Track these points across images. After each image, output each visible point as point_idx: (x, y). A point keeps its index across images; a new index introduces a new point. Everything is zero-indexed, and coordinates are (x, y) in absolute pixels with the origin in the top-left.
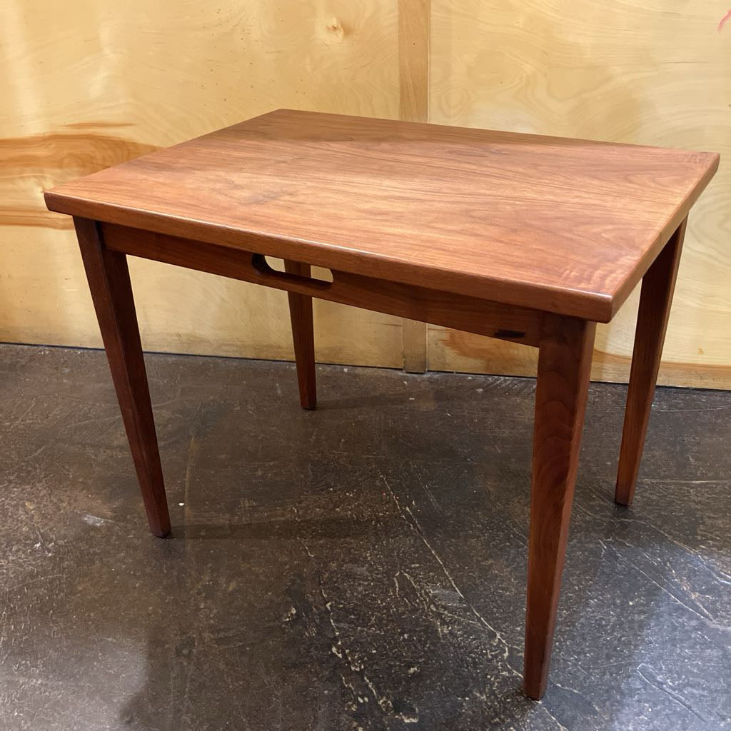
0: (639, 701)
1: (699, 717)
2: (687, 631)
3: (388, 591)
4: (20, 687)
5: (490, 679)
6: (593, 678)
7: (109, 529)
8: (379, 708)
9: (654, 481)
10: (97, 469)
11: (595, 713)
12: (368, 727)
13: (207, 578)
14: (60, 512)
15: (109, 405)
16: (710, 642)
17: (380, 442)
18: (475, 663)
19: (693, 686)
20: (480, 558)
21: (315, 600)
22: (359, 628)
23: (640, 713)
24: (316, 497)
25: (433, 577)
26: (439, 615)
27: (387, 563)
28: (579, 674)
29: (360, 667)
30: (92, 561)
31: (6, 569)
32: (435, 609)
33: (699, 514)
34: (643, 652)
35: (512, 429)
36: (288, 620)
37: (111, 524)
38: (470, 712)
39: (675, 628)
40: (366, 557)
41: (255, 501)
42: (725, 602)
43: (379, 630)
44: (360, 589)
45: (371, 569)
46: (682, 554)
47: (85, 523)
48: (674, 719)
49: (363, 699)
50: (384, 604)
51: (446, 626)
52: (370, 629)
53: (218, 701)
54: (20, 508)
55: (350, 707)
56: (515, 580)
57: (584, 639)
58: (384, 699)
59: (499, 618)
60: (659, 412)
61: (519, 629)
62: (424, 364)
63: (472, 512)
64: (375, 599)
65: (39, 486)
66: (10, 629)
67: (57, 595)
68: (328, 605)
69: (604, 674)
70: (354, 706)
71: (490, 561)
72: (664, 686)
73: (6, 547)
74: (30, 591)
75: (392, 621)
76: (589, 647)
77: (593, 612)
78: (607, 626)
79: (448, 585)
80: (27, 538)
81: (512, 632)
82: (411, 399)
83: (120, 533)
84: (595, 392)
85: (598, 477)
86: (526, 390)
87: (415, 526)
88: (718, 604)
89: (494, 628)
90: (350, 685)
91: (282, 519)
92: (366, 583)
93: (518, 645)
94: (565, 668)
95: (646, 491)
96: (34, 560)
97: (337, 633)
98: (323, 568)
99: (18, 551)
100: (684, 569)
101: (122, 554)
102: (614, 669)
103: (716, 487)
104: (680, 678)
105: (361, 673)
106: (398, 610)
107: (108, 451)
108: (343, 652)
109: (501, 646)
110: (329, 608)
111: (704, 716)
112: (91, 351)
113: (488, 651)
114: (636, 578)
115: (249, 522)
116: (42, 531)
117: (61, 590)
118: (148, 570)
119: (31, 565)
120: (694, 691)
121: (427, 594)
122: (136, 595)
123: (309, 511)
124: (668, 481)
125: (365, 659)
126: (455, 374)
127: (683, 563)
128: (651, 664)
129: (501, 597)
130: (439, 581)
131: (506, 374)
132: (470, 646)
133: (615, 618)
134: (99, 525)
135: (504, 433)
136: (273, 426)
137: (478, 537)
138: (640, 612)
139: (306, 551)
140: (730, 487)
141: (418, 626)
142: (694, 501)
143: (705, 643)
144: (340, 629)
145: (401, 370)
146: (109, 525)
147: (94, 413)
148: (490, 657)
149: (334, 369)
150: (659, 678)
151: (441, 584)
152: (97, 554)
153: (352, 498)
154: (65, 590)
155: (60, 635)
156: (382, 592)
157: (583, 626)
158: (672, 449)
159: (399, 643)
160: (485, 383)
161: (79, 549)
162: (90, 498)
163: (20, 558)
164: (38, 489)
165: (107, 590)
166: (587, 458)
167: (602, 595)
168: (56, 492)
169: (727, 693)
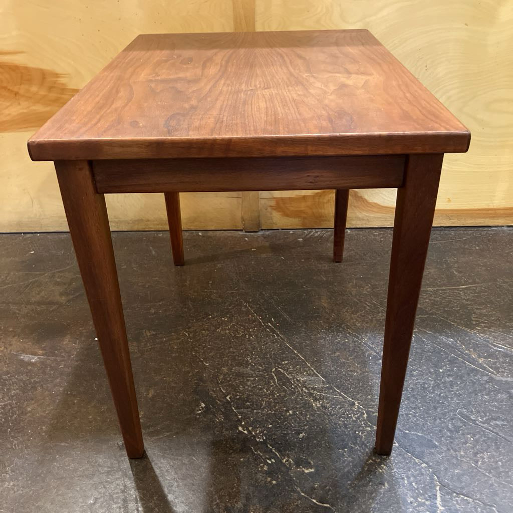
0: (463, 434)
1: (505, 439)
2: (482, 384)
3: (270, 383)
5: (358, 434)
6: (429, 423)
7: (42, 363)
8: (284, 465)
9: (435, 289)
10: (22, 320)
11: (436, 446)
12: (279, 480)
15: (21, 273)
16: (499, 389)
17: (238, 281)
19: (496, 420)
20: (330, 352)
21: (217, 396)
22: (255, 411)
23: (466, 443)
24: (200, 323)
25: (300, 368)
26: (311, 395)
27: (264, 363)
28: (418, 422)
29: (263, 438)
30: (34, 388)
33: (470, 307)
34: (457, 401)
36: (200, 412)
37: (44, 359)
38: (351, 459)
39: (474, 383)
40: (248, 361)
41: (154, 330)
42: (502, 362)
43: (270, 410)
44: (249, 383)
45: (253, 369)
46: (466, 334)
47: (22, 360)
48: (489, 443)
49: (270, 460)
50: (269, 392)
51: (318, 402)
52: (263, 411)
55: (262, 468)
56: (358, 364)
57: (416, 398)
58: (286, 458)
59: (354, 392)
61: (369, 397)
62: (259, 225)
63: (316, 322)
64: (261, 389)
67: (11, 417)
68: (228, 398)
69: (435, 420)
70: (265, 466)
71: (337, 354)
72: (477, 422)
75: (278, 403)
77: (417, 379)
78: (429, 387)
79: (312, 373)
81: (365, 400)
82: (253, 250)
83: (52, 365)
84: (380, 234)
86: (332, 237)
87: (278, 335)
88: (498, 364)
89: (352, 399)
90: (259, 452)
91: (179, 341)
92: (252, 379)
94: (408, 420)
95: (431, 296)
97: (240, 417)
98: (217, 372)
100: (470, 344)
101: (58, 380)
102: (441, 416)
103: (476, 289)
104: (486, 416)
105: (265, 442)
106: (280, 395)
107: (29, 307)
108: (247, 429)
109: (360, 410)
110: (229, 400)
111: (508, 438)
113: (352, 415)
114: (439, 353)
115: (153, 346)
117: (14, 413)
118: (82, 389)
120: (498, 422)
121: (298, 381)
122: (76, 409)
123: (197, 334)
124: (444, 288)
125: (265, 432)
126: (280, 230)
127: (468, 340)
128: (465, 409)
129: (351, 377)
130: (305, 371)
131: (316, 228)
132: (338, 413)
133: (433, 382)
134: (33, 361)
135: (325, 266)
136: (155, 277)
137: (325, 338)
138: (449, 376)
139: (202, 362)
140: (485, 288)
141: (298, 404)
142: (464, 299)
143: (495, 390)
144: (241, 413)
145: (242, 230)
146: (42, 360)
147: (10, 280)
148: (355, 419)
149: (192, 233)
150: (473, 417)
151: (307, 373)
152: (37, 382)
153: (227, 321)
154: (17, 412)
155: (20, 446)
156: (266, 384)
157: (413, 389)
158: (441, 267)
159: (287, 418)
160: (302, 234)
161: (22, 380)
162: (22, 342)
165: (52, 408)
166: (386, 278)
167: (420, 367)
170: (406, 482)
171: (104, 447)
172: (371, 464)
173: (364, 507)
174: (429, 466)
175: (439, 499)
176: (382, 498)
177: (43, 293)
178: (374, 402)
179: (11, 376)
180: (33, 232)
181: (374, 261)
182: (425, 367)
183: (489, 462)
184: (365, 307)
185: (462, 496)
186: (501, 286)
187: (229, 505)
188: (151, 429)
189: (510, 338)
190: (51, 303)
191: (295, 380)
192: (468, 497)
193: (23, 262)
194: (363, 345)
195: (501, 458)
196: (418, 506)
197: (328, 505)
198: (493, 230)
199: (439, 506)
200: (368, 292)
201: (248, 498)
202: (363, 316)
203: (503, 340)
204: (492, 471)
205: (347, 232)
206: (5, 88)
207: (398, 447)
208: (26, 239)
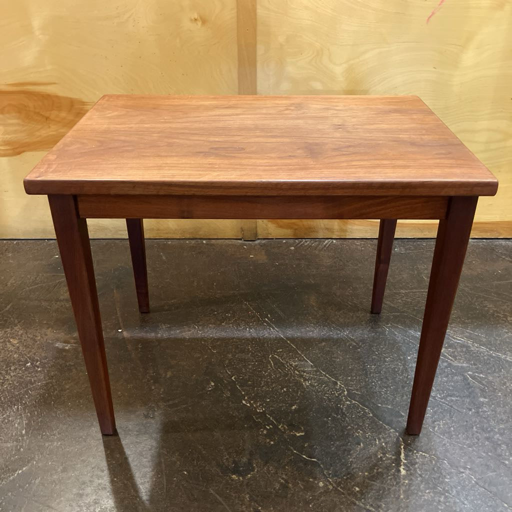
1: (458, 411)
2: (442, 369)
3: (267, 366)
4: (48, 448)
5: (340, 406)
6: (397, 399)
7: (75, 350)
8: (280, 430)
9: (407, 291)
10: (54, 314)
11: (402, 416)
12: (276, 441)
13: (151, 372)
14: (37, 344)
15: (48, 274)
16: (456, 373)
17: (239, 282)
18: (329, 399)
19: (451, 396)
20: (317, 343)
21: (224, 376)
22: (256, 389)
24: (208, 318)
26: (301, 376)
27: (262, 351)
28: (389, 398)
29: (262, 410)
30: (70, 370)
31: (11, 381)
35: (317, 269)
36: (210, 389)
38: (334, 425)
40: (249, 349)
41: (169, 324)
42: (459, 352)
43: (268, 388)
44: (250, 367)
45: (253, 355)
47: (57, 348)
48: (444, 414)
49: (269, 426)
50: (267, 373)
51: (307, 381)
52: (262, 388)
53: (180, 439)
54: (8, 343)
55: (262, 432)
57: (388, 379)
58: (282, 425)
59: (337, 374)
60: (400, 253)
61: (349, 378)
62: (256, 234)
63: (306, 318)
64: (261, 371)
65: (16, 328)
66: (28, 416)
67: (53, 392)
68: (233, 378)
69: (403, 396)
70: (265, 431)
73: (6, 367)
74: (33, 392)
75: (274, 382)
76: (391, 383)
77: (389, 365)
78: (399, 371)
79: (302, 359)
80: (19, 361)
81: (346, 380)
82: (251, 256)
84: (361, 244)
86: (320, 246)
87: (273, 328)
88: (456, 353)
89: (335, 379)
90: (259, 420)
91: (190, 333)
92: (253, 363)
93: (351, 387)
94: (380, 396)
96: (29, 373)
97: (243, 393)
98: (224, 358)
99: (15, 369)
102: (407, 393)
104: (444, 393)
105: (264, 413)
106: (276, 376)
107: (58, 303)
108: (250, 403)
109: (342, 388)
110: (234, 380)
111: (461, 410)
112: (23, 241)
113: (335, 392)
115: (168, 337)
116: (28, 356)
117: (55, 390)
118: (110, 371)
119: (28, 376)
120: (453, 398)
121: (291, 365)
123: (205, 327)
124: (414, 290)
125: (264, 404)
126: (274, 240)
129: (335, 362)
130: (296, 357)
131: (306, 238)
132: (324, 390)
133: (402, 367)
134: (67, 348)
135: (313, 271)
136: (167, 279)
137: (313, 331)
138: (415, 362)
139: (210, 349)
141: (290, 383)
143: (453, 373)
144: (244, 390)
145: (241, 239)
146: (74, 347)
147: (40, 280)
148: (337, 395)
149: (197, 241)
150: (433, 394)
151: (298, 359)
152: (72, 365)
153: (230, 317)
154: (58, 389)
155: (63, 415)
156: (264, 367)
157: (385, 372)
158: (413, 273)
159: (282, 394)
160: (294, 244)
161: (58, 363)
162: (55, 333)
163: (19, 373)
164: (16, 331)
165: (86, 385)
166: (366, 282)
167: (392, 355)
168: (30, 331)
169: (470, 397)
170: (377, 442)
171: (133, 416)
172: (349, 429)
173: (343, 461)
174: (397, 431)
175: (403, 455)
176: (359, 454)
178: (353, 382)
181: (355, 267)
182: (396, 355)
183: (444, 427)
184: (347, 306)
185: (421, 453)
186: (463, 289)
187: (236, 459)
188: (171, 402)
189: (467, 332)
191: (288, 364)
192: (425, 453)
193: (49, 265)
194: (345, 337)
195: (454, 424)
196: (387, 460)
197: (315, 460)
199: (403, 460)
200: (349, 293)
201: (251, 454)
202: (345, 313)
203: (461, 334)
204: (446, 434)
205: (333, 241)
206: (38, 113)
207: (372, 417)
208: (50, 244)
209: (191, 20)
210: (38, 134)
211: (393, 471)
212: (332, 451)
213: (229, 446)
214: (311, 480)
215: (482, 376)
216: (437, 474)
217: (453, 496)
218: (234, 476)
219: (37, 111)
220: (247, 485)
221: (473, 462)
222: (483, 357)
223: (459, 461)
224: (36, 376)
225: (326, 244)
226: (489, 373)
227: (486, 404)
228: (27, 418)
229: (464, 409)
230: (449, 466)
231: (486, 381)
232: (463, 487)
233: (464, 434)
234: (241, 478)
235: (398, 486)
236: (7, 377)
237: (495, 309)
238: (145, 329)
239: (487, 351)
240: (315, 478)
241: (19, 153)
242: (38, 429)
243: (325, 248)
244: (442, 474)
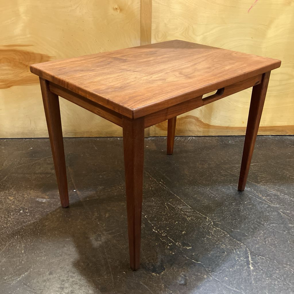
0: (258, 230)
1: (277, 232)
2: (265, 208)
3: (165, 209)
4: (39, 260)
5: (210, 231)
6: (242, 226)
8: (177, 246)
9: (239, 165)
10: (34, 182)
11: (247, 236)
12: (176, 252)
13: (96, 214)
14: (25, 199)
15: (27, 158)
18: (203, 227)
20: (192, 195)
22: (159, 222)
23: (260, 234)
26: (186, 214)
27: (161, 200)
28: (237, 226)
29: (165, 234)
31: (12, 221)
32: (183, 213)
33: (256, 174)
34: (254, 216)
37: (49, 200)
38: (208, 242)
39: (261, 208)
40: (152, 200)
41: (103, 186)
42: (274, 198)
43: (167, 222)
44: (155, 210)
45: (156, 203)
46: (256, 186)
47: (38, 201)
48: (270, 234)
49: (170, 244)
50: (165, 213)
51: (189, 217)
52: (163, 222)
54: (7, 199)
55: (167, 247)
56: (206, 200)
57: (235, 215)
58: (178, 243)
59: (206, 213)
60: (233, 144)
61: (213, 215)
62: (149, 134)
63: (183, 181)
64: (161, 212)
65: (11, 190)
66: (24, 242)
68: (145, 216)
69: (245, 224)
71: (196, 196)
72: (264, 225)
73: (8, 213)
74: (26, 228)
75: (170, 218)
77: (235, 207)
78: (241, 210)
79: (184, 204)
80: (15, 209)
82: (147, 147)
83: (54, 203)
84: (209, 139)
85: (221, 166)
86: (186, 140)
87: (165, 187)
88: (272, 199)
89: (205, 216)
90: (164, 240)
92: (156, 208)
93: (215, 220)
94: (232, 225)
95: (238, 168)
96: (22, 217)
99: (14, 214)
101: (59, 210)
102: (247, 223)
103: (259, 165)
105: (166, 236)
106: (171, 215)
107: (35, 175)
108: (157, 231)
109: (210, 221)
111: (279, 231)
112: (10, 140)
113: (206, 223)
114: (244, 195)
115: (104, 193)
116: (21, 206)
117: (39, 226)
118: (72, 214)
119: (22, 218)
120: (274, 225)
121: (179, 208)
122: (71, 223)
125: (166, 231)
126: (159, 137)
127: (257, 189)
128: (258, 219)
129: (204, 206)
131: (177, 136)
132: (200, 222)
134: (44, 201)
137: (188, 189)
138: (250, 205)
140: (263, 164)
141: (179, 219)
142: (253, 170)
143: (272, 211)
144: (153, 223)
146: (48, 201)
147: (23, 162)
148: (207, 225)
149: (114, 139)
150: (262, 223)
151: (182, 205)
152: (48, 211)
154: (41, 225)
155: (46, 241)
156: (163, 210)
157: (233, 211)
159: (175, 225)
161: (40, 210)
162: (36, 192)
163: (16, 217)
164: (11, 192)
165: (58, 223)
166: (215, 160)
167: (236, 201)
168: (20, 192)
169: (283, 224)
170: (234, 251)
172: (217, 244)
173: (216, 262)
174: (245, 245)
175: (250, 258)
176: (224, 258)
177: (42, 169)
178: (216, 217)
179: (34, 209)
180: (30, 138)
181: (208, 152)
182: (238, 201)
183: (271, 241)
184: (206, 174)
185: (260, 256)
186: (270, 164)
187: (154, 264)
188: (110, 232)
189: (276, 188)
190: (47, 173)
191: (177, 208)
192: (263, 257)
193: (27, 153)
194: (207, 192)
195: (276, 240)
196: (241, 261)
197: (200, 262)
198: (264, 137)
199: (250, 261)
200: (207, 167)
201: (162, 260)
202: (206, 178)
203: (273, 189)
204: (273, 245)
205: (193, 138)
206: (21, 63)
207: (229, 237)
208: (27, 142)
209: (114, 9)
210: (21, 75)
211: (246, 267)
212: (209, 257)
213: (149, 256)
214: (199, 274)
215: (288, 212)
216: (271, 269)
217: (282, 281)
218: (153, 274)
219: (21, 61)
220: (162, 278)
221: (290, 261)
222: (287, 201)
223: (283, 261)
224: (27, 218)
225: (189, 139)
226: (292, 210)
227: (293, 228)
228: (24, 243)
229: (281, 231)
230: (277, 264)
231: (291, 215)
232: (287, 276)
233: (283, 245)
234: (158, 275)
235: (250, 276)
236: (9, 219)
237: (290, 174)
238: (90, 190)
239: (289, 198)
240: (201, 273)
241: (9, 87)
242: (32, 250)
243: (189, 142)
244: (274, 268)
